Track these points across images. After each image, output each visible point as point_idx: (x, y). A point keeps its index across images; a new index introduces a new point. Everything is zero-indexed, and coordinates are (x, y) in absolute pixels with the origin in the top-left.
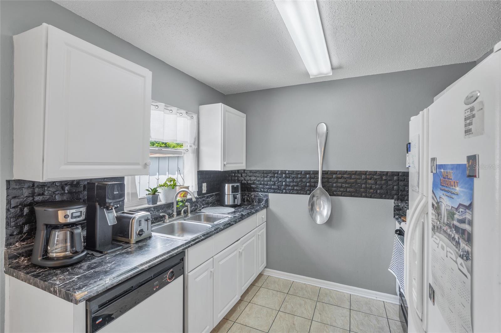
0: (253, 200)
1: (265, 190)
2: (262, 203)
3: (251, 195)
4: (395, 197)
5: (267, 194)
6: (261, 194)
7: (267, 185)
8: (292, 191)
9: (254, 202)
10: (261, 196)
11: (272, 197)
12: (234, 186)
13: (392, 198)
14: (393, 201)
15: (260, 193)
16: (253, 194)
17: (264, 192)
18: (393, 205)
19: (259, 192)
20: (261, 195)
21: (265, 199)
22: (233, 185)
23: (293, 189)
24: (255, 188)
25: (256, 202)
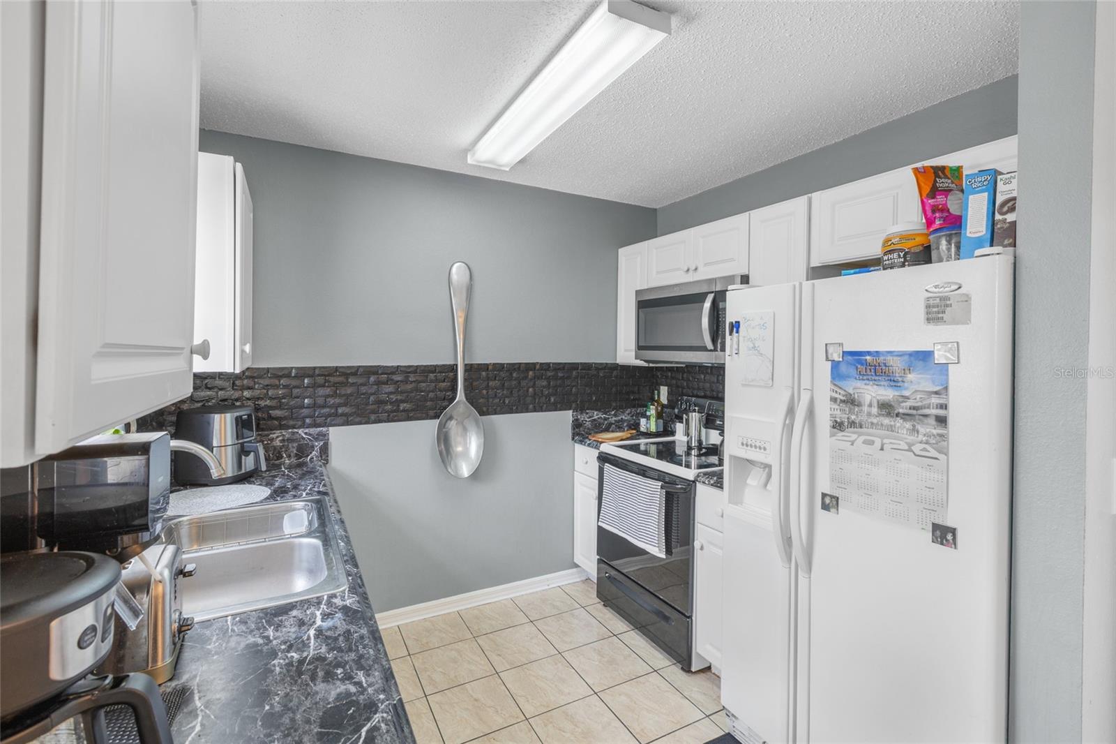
0: (279, 453)
1: (319, 420)
2: (309, 457)
3: (272, 440)
4: (574, 405)
5: (324, 429)
6: (306, 433)
7: (324, 407)
8: (395, 415)
9: (282, 457)
10: (304, 438)
11: (339, 436)
12: (241, 417)
13: (570, 409)
14: (571, 411)
15: (300, 431)
16: (277, 437)
17: (316, 425)
18: (571, 419)
19: (299, 428)
20: (304, 436)
21: (318, 444)
22: (238, 414)
23: (397, 411)
24: (285, 418)
25: (289, 456)
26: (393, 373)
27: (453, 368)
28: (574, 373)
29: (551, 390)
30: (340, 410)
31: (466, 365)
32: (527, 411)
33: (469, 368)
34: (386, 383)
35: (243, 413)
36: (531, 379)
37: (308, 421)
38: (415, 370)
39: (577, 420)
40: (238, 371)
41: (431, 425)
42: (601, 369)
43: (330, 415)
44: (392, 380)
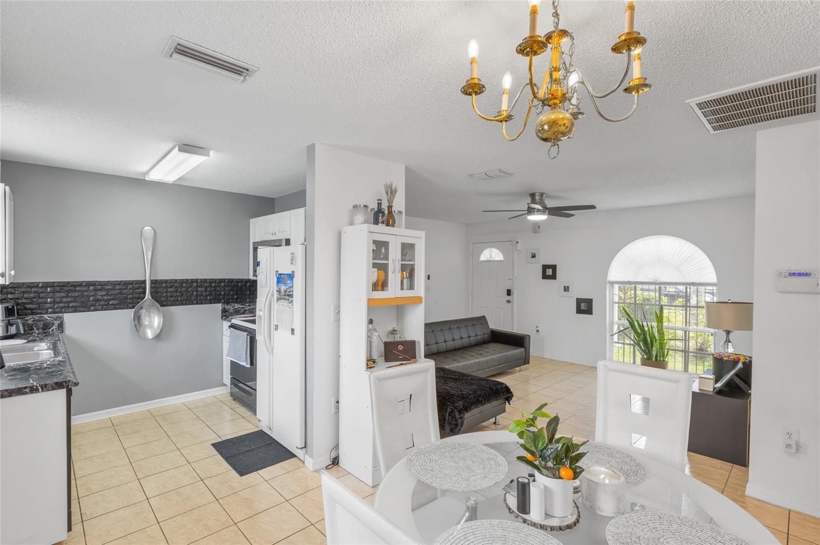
0: (32, 327)
1: (57, 310)
2: (51, 329)
3: (27, 320)
4: (223, 301)
5: (61, 315)
6: (49, 317)
7: (60, 303)
8: (107, 307)
9: (33, 329)
10: (47, 319)
11: (68, 318)
12: (8, 307)
13: (220, 303)
14: (221, 304)
15: (45, 316)
16: (30, 319)
17: (55, 312)
18: (221, 308)
19: (44, 314)
20: (48, 318)
21: (57, 323)
22: (8, 305)
23: (108, 304)
24: (35, 309)
25: (38, 329)
26: (105, 285)
27: (144, 282)
28: (222, 284)
29: (207, 293)
30: (71, 305)
31: (152, 280)
32: (192, 304)
33: (154, 282)
34: (101, 290)
35: (9, 305)
36: (195, 288)
37: (50, 310)
38: (119, 283)
39: (225, 308)
40: (7, 283)
41: (130, 313)
42: (240, 282)
43: (65, 307)
44: (105, 288)
